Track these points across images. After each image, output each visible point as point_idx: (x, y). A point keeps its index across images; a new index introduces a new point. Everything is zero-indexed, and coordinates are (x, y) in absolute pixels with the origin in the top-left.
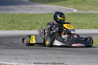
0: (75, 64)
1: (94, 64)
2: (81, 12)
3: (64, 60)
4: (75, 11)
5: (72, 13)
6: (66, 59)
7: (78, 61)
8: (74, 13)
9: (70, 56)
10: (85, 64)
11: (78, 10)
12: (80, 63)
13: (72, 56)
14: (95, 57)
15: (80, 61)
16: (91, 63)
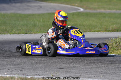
0: (81, 75)
1: (104, 75)
2: (88, 11)
3: (67, 70)
4: (82, 10)
5: (77, 12)
6: (69, 69)
7: (85, 72)
8: (80, 13)
9: (74, 65)
10: (94, 75)
11: (85, 9)
12: (87, 74)
13: (77, 65)
14: (105, 67)
15: (87, 72)
16: (101, 73)
